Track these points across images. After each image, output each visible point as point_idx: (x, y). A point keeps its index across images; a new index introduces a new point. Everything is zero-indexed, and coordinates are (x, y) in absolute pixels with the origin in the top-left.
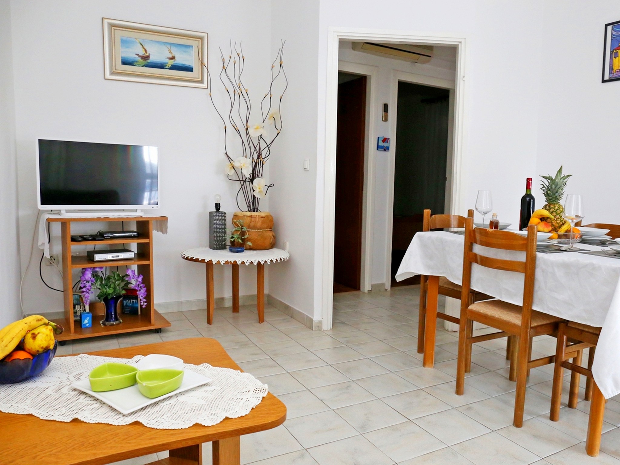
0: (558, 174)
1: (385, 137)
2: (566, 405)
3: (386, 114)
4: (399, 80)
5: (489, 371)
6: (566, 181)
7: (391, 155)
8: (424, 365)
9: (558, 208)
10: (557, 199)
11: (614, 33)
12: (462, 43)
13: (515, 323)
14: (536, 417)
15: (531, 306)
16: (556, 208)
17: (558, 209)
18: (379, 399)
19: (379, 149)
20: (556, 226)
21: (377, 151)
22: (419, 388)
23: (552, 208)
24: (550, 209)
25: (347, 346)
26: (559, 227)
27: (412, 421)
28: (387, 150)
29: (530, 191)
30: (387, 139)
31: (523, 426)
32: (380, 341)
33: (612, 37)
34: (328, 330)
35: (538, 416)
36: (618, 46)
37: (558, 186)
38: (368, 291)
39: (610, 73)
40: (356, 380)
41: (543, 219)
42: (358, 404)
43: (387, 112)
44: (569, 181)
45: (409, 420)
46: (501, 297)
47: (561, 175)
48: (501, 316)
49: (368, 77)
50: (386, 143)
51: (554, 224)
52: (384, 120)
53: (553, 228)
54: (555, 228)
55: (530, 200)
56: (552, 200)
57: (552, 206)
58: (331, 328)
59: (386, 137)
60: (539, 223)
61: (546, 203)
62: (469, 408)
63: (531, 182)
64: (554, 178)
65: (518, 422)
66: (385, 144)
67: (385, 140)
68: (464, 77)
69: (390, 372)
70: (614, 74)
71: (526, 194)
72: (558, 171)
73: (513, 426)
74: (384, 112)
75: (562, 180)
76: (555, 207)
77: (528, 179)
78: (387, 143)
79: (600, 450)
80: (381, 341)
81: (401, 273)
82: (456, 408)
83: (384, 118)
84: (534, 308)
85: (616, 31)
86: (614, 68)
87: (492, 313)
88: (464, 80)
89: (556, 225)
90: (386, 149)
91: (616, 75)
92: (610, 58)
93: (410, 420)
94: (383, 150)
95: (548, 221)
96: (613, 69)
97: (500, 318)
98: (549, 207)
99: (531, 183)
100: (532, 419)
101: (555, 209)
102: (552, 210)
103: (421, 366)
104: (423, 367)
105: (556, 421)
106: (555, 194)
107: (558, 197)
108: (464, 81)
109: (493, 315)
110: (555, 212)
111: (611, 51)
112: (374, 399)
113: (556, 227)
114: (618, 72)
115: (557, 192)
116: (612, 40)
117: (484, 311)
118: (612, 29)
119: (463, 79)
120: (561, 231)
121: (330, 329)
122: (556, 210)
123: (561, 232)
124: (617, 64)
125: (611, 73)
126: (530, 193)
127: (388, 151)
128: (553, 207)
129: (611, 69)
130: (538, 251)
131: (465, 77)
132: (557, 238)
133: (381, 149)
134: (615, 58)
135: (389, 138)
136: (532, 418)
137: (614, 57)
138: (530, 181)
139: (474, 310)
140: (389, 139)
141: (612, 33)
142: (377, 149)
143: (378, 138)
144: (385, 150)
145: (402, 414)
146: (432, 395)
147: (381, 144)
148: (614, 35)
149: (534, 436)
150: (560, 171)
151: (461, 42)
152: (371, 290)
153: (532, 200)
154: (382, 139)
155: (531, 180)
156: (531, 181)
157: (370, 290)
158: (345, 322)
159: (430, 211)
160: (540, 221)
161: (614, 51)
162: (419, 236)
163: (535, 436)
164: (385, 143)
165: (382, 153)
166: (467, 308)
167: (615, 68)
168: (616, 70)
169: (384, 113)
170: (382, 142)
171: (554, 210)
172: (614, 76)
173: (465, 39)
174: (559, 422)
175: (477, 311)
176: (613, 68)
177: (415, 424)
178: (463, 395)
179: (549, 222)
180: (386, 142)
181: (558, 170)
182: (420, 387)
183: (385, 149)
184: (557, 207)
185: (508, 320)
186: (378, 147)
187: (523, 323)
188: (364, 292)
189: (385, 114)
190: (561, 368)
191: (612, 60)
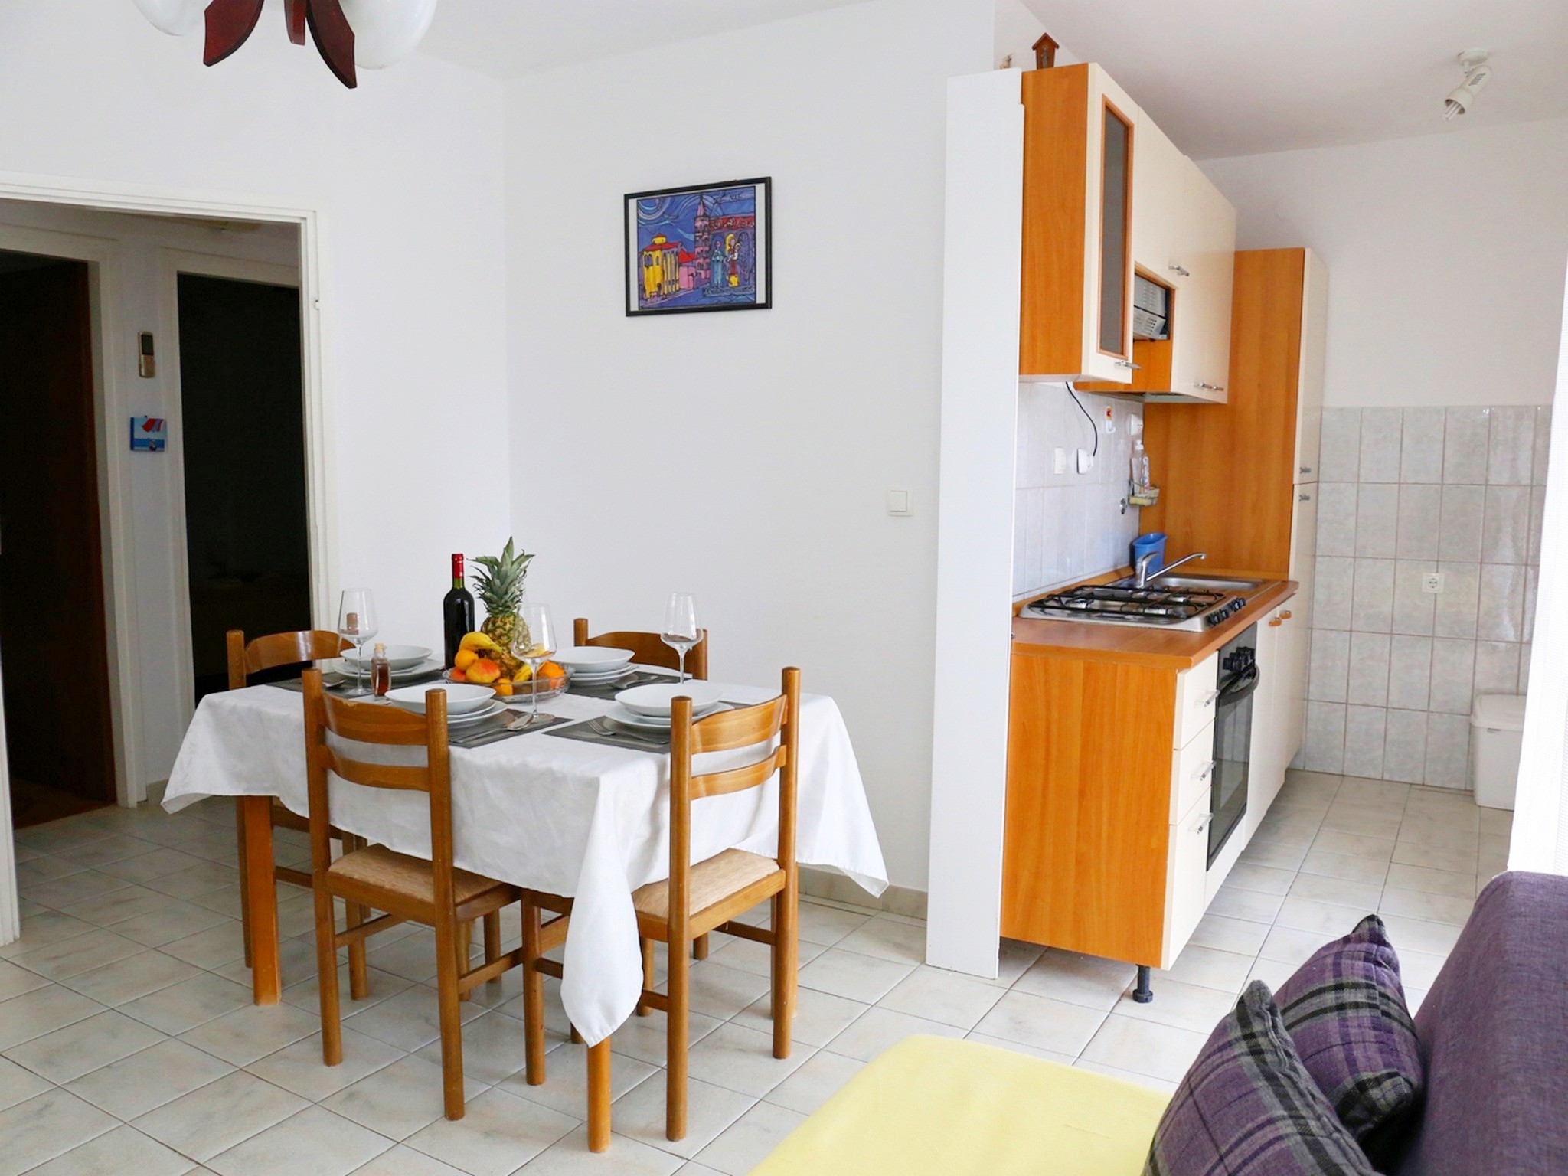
0: (506, 554)
1: (150, 417)
2: (568, 1038)
3: (149, 360)
4: (178, 272)
5: (414, 984)
6: (526, 567)
7: (171, 463)
8: (256, 999)
9: (512, 626)
10: (509, 607)
11: (642, 215)
12: (308, 219)
13: (425, 898)
14: (499, 1084)
15: (451, 860)
16: (508, 626)
17: (511, 629)
18: (125, 1123)
19: (136, 448)
20: (510, 665)
21: (132, 452)
22: (237, 1067)
23: (499, 627)
24: (495, 630)
25: (56, 985)
26: (517, 666)
27: (204, 1165)
28: (158, 449)
29: (461, 582)
30: (157, 423)
31: (466, 1112)
32: (153, 951)
33: (638, 222)
34: (7, 944)
35: (504, 1080)
36: (650, 243)
37: (509, 580)
38: (138, 803)
39: (641, 298)
40: (68, 1083)
41: (482, 653)
42: (66, 1153)
43: (152, 354)
44: (531, 566)
45: (198, 1163)
46: (391, 844)
47: (512, 555)
48: (396, 884)
49: (90, 268)
50: (153, 431)
51: (506, 661)
52: (143, 374)
53: (504, 669)
54: (508, 669)
55: (462, 602)
56: (497, 611)
57: (499, 623)
58: (14, 936)
59: (153, 417)
60: (474, 661)
61: (488, 615)
62: (351, 1096)
63: (460, 562)
64: (500, 561)
65: (454, 1108)
66: (153, 435)
67: (152, 424)
68: (317, 301)
69: (169, 1037)
70: (646, 300)
71: (453, 589)
72: (505, 549)
73: (444, 1118)
74: (144, 353)
75: (515, 566)
76: (505, 624)
77: (454, 556)
78: (156, 433)
79: (612, 1131)
80: (154, 949)
81: (173, 797)
82: (321, 1104)
83: (143, 370)
84: (458, 864)
85: (647, 213)
86: (646, 288)
87: (377, 879)
88: (317, 307)
89: (510, 663)
90: (157, 446)
91: (652, 302)
92: (639, 266)
93: (201, 1165)
94: (147, 448)
95: (492, 657)
96: (644, 290)
97: (393, 888)
98: (494, 624)
99: (462, 564)
100: (490, 1089)
101: (505, 630)
102: (498, 631)
103: (250, 1005)
104: (253, 1006)
105: (540, 1083)
106: (502, 598)
107: (509, 604)
108: (318, 309)
109: (380, 883)
110: (505, 634)
111: (639, 253)
112: (113, 1128)
113: (511, 668)
114: (654, 296)
115: (506, 593)
116: (638, 228)
117: (363, 876)
118: (638, 207)
119: (315, 307)
120: (519, 678)
121: (12, 940)
122: (509, 631)
123: (519, 680)
124: (651, 280)
125: (643, 298)
126: (461, 587)
127: (163, 451)
128: (501, 624)
129: (642, 289)
130: (455, 743)
131: (320, 300)
132: (511, 692)
133: (139, 448)
134: (648, 267)
135: (163, 418)
136: (490, 1087)
137: (646, 266)
138: (459, 560)
139: (341, 873)
140: (162, 420)
141: (638, 215)
142: (132, 448)
143: (132, 419)
144: (153, 449)
145: (182, 1153)
146: (267, 1081)
147: (140, 434)
148: (642, 220)
149: (485, 1133)
150: (509, 548)
151: (305, 219)
152: (146, 800)
153: (466, 603)
154: (144, 423)
155: (461, 558)
156: (462, 560)
157: (145, 798)
158: (62, 910)
159: (243, 633)
160: (476, 656)
161: (645, 253)
162: (210, 705)
163: (487, 1134)
164: (151, 432)
165: (145, 457)
166: (327, 870)
167: (651, 288)
168: (651, 293)
169: (142, 356)
170: (141, 428)
171: (504, 632)
172: (647, 306)
173: (315, 212)
174: (544, 1084)
175: (348, 876)
176: (644, 288)
177: (212, 1171)
178: (342, 1064)
179: (496, 659)
180: (154, 428)
181: (505, 546)
182: (237, 1065)
183: (154, 447)
184: (510, 624)
185: (409, 892)
186: (134, 444)
187: (437, 894)
188: (128, 808)
189: (145, 359)
190: (536, 974)
191: (643, 270)
